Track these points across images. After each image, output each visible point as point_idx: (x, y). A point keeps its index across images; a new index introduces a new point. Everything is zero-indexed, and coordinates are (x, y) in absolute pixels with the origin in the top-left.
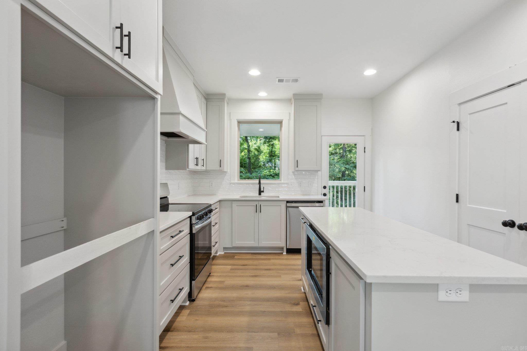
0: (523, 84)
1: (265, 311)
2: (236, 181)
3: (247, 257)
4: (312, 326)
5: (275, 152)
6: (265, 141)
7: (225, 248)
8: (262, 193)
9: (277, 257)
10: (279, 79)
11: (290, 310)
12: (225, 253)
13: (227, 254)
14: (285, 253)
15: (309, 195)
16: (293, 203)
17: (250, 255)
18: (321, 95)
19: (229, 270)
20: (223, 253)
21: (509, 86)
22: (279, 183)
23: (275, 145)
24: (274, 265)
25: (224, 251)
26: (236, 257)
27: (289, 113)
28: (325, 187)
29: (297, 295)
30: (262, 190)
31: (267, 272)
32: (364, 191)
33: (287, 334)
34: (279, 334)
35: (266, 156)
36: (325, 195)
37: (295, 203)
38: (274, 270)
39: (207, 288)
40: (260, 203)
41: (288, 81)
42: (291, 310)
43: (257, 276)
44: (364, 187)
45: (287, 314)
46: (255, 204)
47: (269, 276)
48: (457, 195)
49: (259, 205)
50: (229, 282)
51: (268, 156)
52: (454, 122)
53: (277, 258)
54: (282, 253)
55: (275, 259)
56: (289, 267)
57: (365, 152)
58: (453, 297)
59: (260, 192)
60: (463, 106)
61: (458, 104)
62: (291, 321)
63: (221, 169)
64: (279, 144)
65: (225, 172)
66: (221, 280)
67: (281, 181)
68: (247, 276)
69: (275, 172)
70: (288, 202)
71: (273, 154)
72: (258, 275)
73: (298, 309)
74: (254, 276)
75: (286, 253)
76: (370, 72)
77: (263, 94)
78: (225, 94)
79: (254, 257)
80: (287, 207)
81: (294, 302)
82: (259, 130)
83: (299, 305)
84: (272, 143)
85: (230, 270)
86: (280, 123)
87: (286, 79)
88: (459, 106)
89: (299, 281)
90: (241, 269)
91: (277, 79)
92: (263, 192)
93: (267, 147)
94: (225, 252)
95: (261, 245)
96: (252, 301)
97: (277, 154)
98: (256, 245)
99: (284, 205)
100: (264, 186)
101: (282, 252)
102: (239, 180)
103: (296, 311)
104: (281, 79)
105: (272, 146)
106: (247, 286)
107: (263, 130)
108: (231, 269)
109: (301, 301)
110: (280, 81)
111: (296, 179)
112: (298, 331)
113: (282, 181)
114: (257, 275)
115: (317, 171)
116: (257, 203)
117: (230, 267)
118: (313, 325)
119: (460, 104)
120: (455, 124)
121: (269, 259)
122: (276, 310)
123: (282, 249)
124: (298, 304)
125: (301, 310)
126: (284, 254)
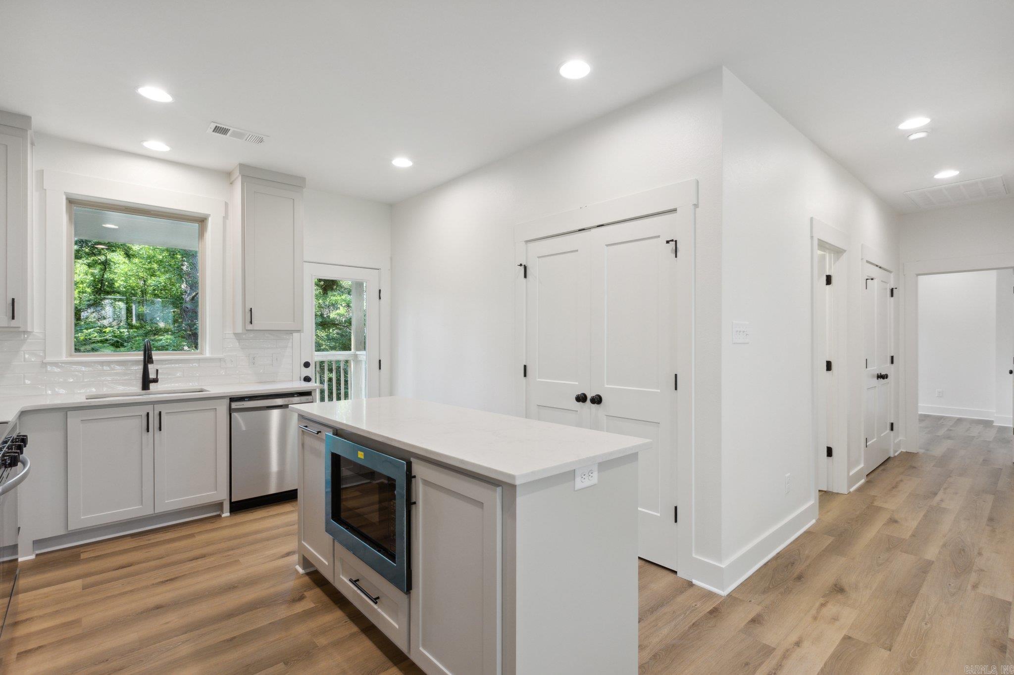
0: (593, 230)
1: (234, 638)
2: (64, 358)
3: (122, 548)
4: (346, 622)
5: (111, 283)
6: (77, 251)
7: (37, 543)
8: (152, 386)
9: (209, 526)
10: (218, 125)
11: (290, 613)
12: (37, 555)
13: (42, 557)
14: (226, 514)
15: (275, 382)
16: (245, 401)
17: (129, 539)
18: (303, 179)
19: (81, 590)
20: (33, 557)
21: (580, 230)
22: (199, 359)
23: (112, 264)
24: (209, 544)
25: (34, 550)
26: (83, 556)
27: (226, 202)
28: (307, 365)
29: (290, 584)
30: (152, 376)
31: (200, 562)
32: (380, 368)
33: (305, 654)
34: (286, 664)
35: (79, 292)
36: (307, 379)
37: (249, 400)
38: (216, 553)
39: (22, 655)
40: (158, 408)
41: (239, 135)
42: (293, 613)
43: (177, 578)
44: (380, 361)
45: (286, 623)
46: (142, 411)
47: (209, 570)
48: (525, 366)
49: (157, 412)
50: (94, 616)
51: (89, 290)
52: (521, 265)
53: (208, 529)
54: (219, 516)
55: (207, 531)
56: (250, 538)
57: (380, 298)
58: (588, 482)
59: (146, 382)
60: (531, 245)
61: (525, 241)
62: (301, 632)
63: (14, 323)
64: (124, 263)
65: (30, 332)
66: (64, 622)
67: (201, 353)
68: (147, 587)
69: (121, 332)
70: (233, 399)
71: (108, 286)
72: (177, 576)
73: (306, 605)
74: (167, 581)
75: (230, 512)
76: (402, 162)
77: (156, 145)
78: (31, 117)
79: (144, 541)
80: (231, 411)
81: (292, 598)
82: (104, 225)
83: (305, 599)
84: (103, 258)
85: (83, 589)
86: (202, 221)
87: (236, 130)
88: (526, 244)
89: (284, 557)
90: (118, 579)
91: (213, 126)
92: (155, 381)
93: (86, 268)
94: (38, 552)
95: (160, 509)
96: (191, 631)
97: (119, 287)
98: (149, 511)
99: (222, 408)
100: (158, 367)
101: (218, 513)
102: (71, 355)
103: (304, 611)
104: (223, 126)
105: (102, 267)
106: (157, 608)
107: (117, 227)
108: (85, 587)
109: (305, 591)
110: (220, 130)
111: (242, 348)
112: (322, 641)
113: (208, 354)
114: (173, 577)
115: (291, 332)
116: (149, 408)
117: (78, 583)
118: (347, 620)
119: (527, 242)
120: (522, 268)
121: (192, 536)
122: (259, 626)
123: (219, 505)
124: (301, 598)
125: (313, 605)
126: (223, 515)
